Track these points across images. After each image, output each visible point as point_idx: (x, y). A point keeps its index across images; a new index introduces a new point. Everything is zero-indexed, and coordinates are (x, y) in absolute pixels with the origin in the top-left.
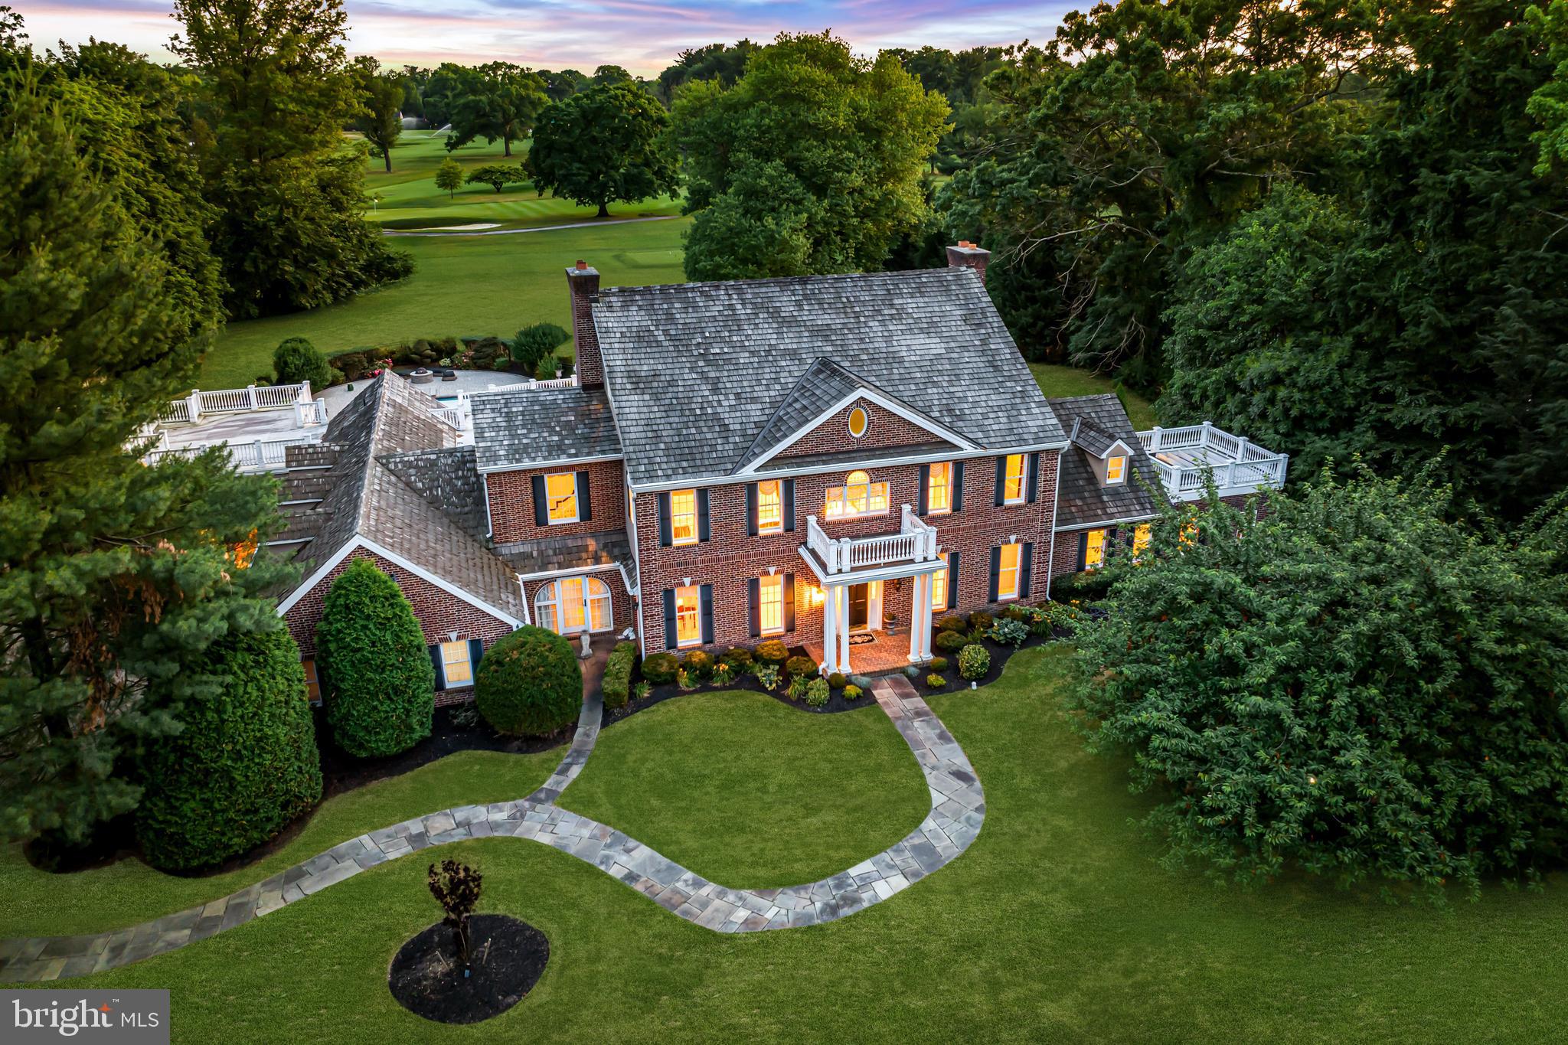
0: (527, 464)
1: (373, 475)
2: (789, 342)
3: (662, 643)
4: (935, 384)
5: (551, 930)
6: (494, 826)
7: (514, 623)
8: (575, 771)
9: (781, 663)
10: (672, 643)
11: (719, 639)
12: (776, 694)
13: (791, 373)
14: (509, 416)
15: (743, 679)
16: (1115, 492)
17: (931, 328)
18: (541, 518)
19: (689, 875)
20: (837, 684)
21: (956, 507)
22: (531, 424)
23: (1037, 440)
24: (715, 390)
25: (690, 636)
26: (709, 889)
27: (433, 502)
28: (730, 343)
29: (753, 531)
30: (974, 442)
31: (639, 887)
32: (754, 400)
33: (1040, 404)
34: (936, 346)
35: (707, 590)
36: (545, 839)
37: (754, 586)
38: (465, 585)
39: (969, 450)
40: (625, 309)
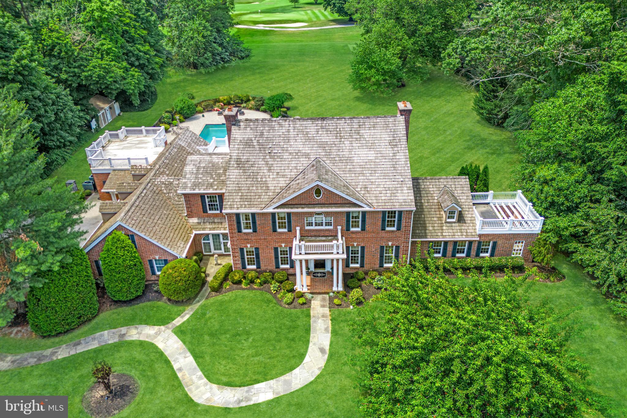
0: (197, 191)
1: (146, 188)
2: (307, 149)
3: (240, 266)
5: (142, 386)
6: (147, 337)
7: (178, 256)
8: (187, 317)
9: (281, 283)
10: (244, 267)
11: (263, 268)
12: (275, 296)
13: (304, 163)
15: (266, 286)
16: (451, 226)
17: (371, 146)
18: (205, 210)
19: (200, 373)
20: (297, 296)
21: (363, 229)
22: (205, 173)
23: (401, 206)
24: (269, 170)
25: (251, 266)
26: (203, 381)
28: (282, 148)
29: (275, 230)
30: (370, 205)
31: (179, 375)
32: (283, 176)
33: (408, 189)
34: (371, 155)
35: (256, 249)
36: (161, 346)
37: (276, 250)
39: (367, 208)
40: (245, 128)
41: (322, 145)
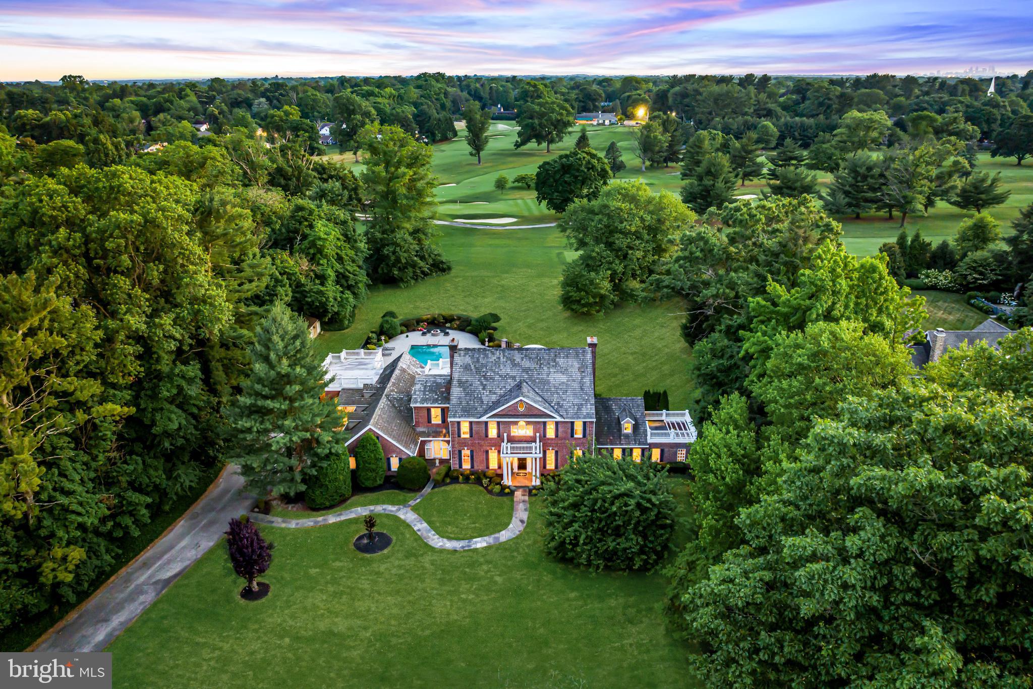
0: (425, 405)
1: (383, 402)
2: (513, 373)
3: (457, 466)
4: (558, 393)
5: (394, 538)
6: (392, 511)
7: (411, 455)
8: (418, 500)
9: (491, 478)
10: (461, 466)
11: (476, 468)
12: (486, 488)
13: (511, 383)
14: (425, 387)
15: (478, 481)
16: (627, 436)
17: (564, 371)
18: (429, 421)
19: (433, 532)
20: (504, 487)
21: (557, 436)
22: (431, 391)
23: (585, 418)
24: (484, 389)
25: (466, 466)
26: (437, 536)
27: (400, 411)
28: (494, 372)
29: (487, 436)
30: (561, 416)
31: (419, 533)
32: (495, 393)
33: (591, 405)
34: (563, 378)
35: (472, 452)
36: (402, 517)
37: (487, 452)
38: (398, 441)
39: (559, 419)
40: (464, 356)
41: (526, 370)
